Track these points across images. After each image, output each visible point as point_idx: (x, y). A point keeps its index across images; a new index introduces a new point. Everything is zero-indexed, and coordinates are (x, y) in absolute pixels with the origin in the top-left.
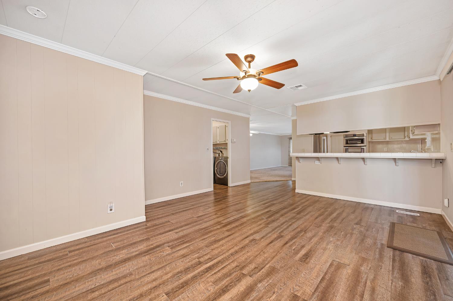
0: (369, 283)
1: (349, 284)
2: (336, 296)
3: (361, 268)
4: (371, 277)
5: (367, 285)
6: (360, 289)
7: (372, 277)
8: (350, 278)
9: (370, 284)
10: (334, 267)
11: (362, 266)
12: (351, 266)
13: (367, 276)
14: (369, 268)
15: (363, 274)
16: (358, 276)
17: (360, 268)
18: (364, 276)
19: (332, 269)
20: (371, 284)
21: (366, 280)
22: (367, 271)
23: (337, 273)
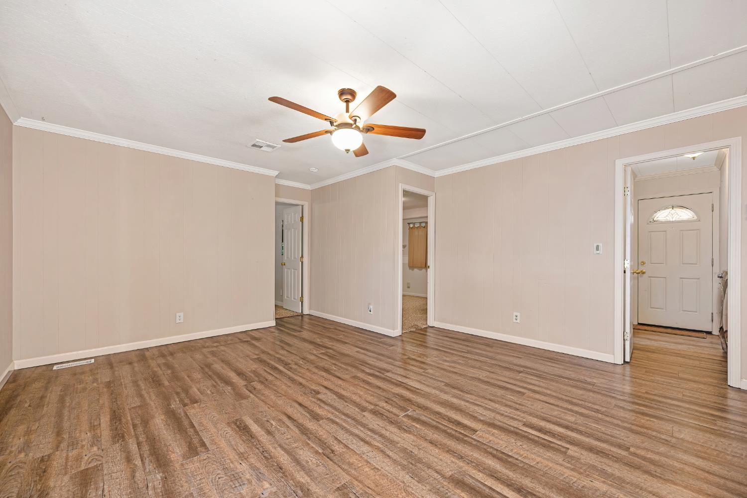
0: (138, 462)
1: (161, 443)
2: (165, 425)
3: (161, 474)
4: (139, 475)
5: (139, 460)
6: (146, 448)
7: (137, 474)
8: (165, 449)
9: (136, 463)
10: (198, 445)
11: (162, 479)
12: (177, 466)
13: (145, 469)
14: (150, 485)
15: (153, 468)
16: (158, 460)
17: (163, 472)
18: (150, 467)
19: (196, 441)
20: (134, 464)
21: (143, 463)
22: (149, 478)
23: (186, 442)
